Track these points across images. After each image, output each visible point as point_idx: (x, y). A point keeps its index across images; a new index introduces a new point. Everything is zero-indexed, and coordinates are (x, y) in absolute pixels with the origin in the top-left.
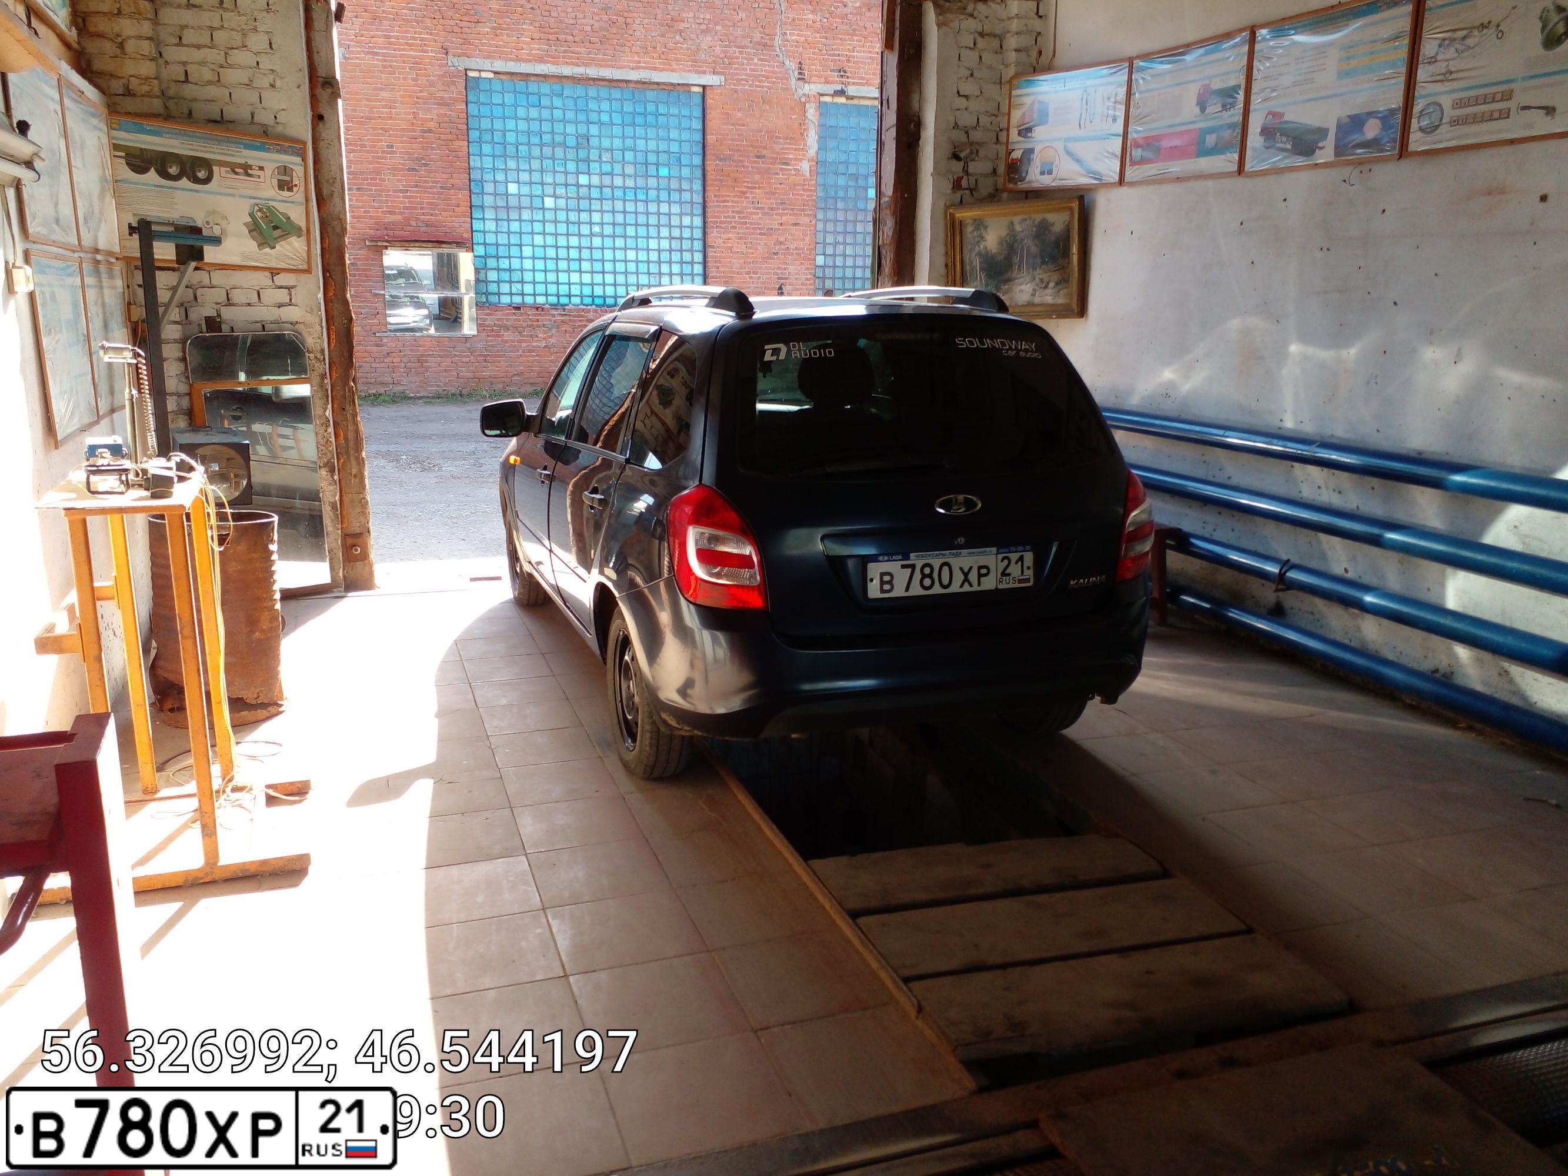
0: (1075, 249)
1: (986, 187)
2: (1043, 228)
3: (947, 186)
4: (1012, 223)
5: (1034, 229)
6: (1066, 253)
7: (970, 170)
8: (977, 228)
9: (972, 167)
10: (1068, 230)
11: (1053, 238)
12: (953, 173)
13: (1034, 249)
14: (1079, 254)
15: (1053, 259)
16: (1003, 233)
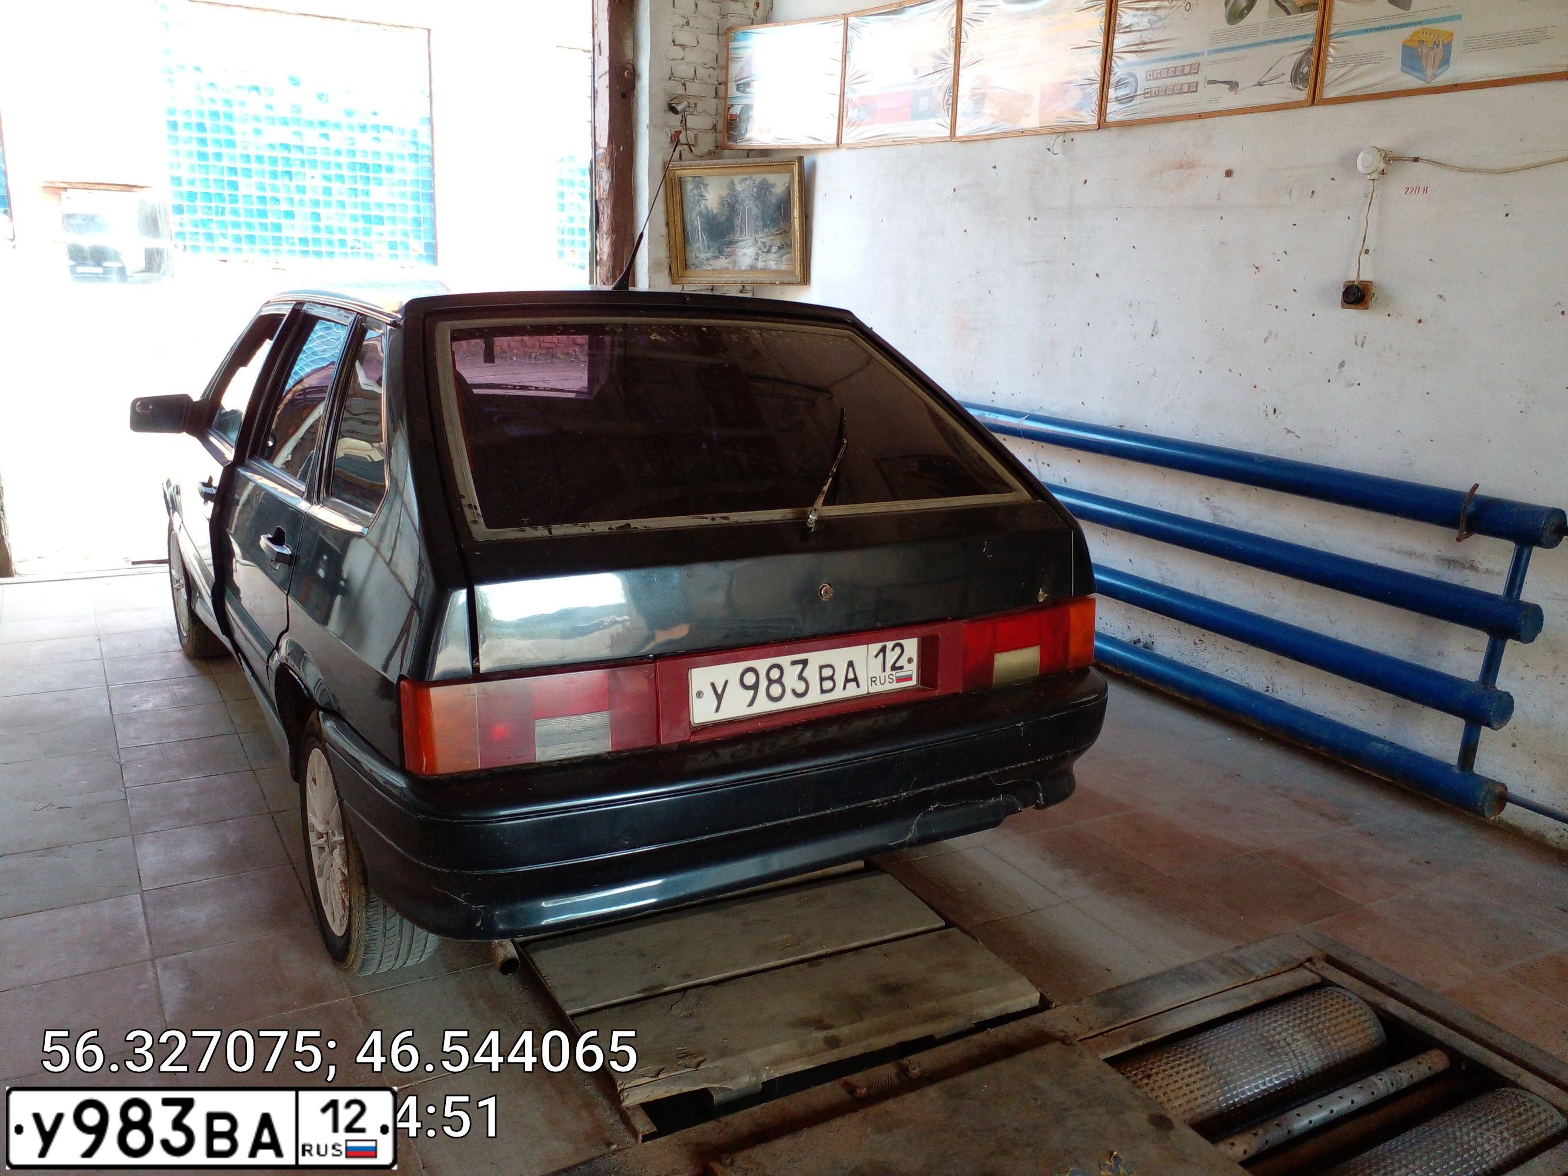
0: (796, 213)
1: (706, 143)
2: (764, 189)
3: (665, 140)
4: (732, 182)
5: (755, 190)
6: (787, 216)
7: (688, 125)
8: (697, 187)
9: (691, 121)
10: (789, 192)
11: (774, 200)
12: (671, 127)
13: (755, 211)
14: (799, 218)
15: (774, 221)
16: (725, 192)
